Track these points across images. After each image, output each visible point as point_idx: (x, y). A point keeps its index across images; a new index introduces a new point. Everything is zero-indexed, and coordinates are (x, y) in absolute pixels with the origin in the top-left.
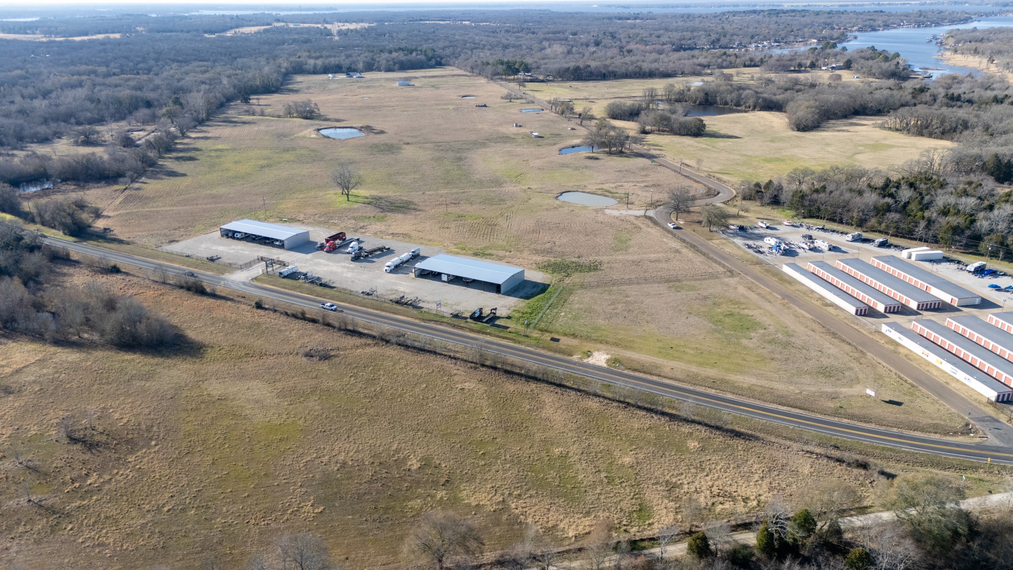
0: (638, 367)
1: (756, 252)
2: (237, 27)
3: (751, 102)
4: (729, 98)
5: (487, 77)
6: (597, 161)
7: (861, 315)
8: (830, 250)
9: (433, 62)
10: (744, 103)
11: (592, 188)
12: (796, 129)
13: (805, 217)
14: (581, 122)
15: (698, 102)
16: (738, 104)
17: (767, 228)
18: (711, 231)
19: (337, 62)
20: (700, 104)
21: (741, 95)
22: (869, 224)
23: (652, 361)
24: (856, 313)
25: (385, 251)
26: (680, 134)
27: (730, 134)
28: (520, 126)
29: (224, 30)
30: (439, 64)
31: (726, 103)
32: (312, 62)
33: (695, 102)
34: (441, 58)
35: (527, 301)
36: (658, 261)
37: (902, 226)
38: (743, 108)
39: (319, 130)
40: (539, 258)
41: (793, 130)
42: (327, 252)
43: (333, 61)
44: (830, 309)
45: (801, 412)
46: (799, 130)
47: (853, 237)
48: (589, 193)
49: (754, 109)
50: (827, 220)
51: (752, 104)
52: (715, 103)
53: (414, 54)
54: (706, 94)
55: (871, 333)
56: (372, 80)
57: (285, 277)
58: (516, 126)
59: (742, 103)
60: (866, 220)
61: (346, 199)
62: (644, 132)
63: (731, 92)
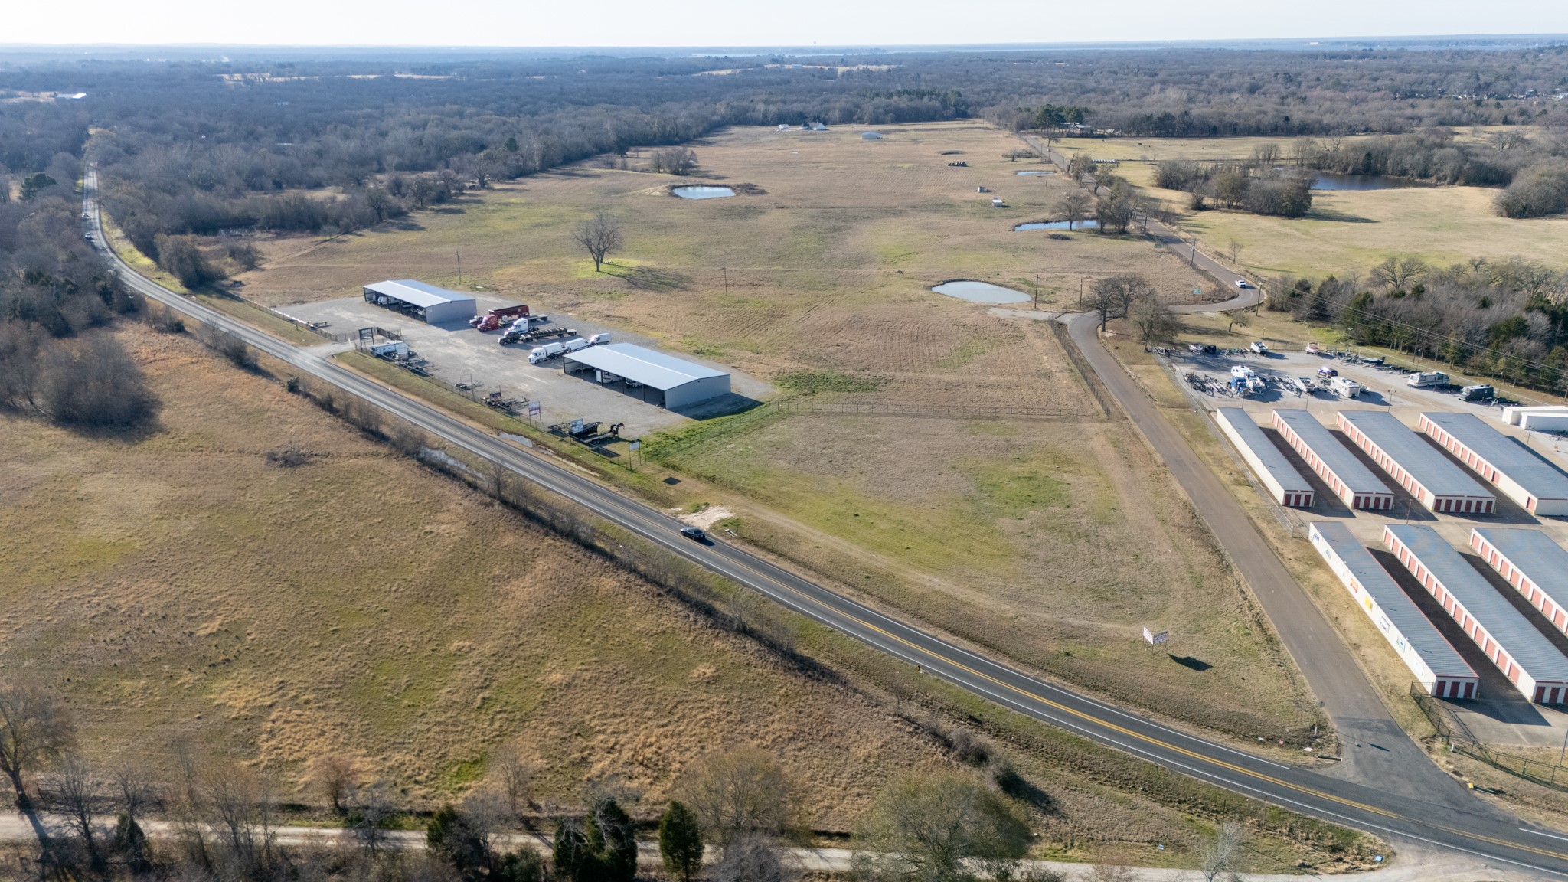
0: (761, 535)
1: (1197, 388)
2: (713, 69)
3: (1448, 169)
4: (1408, 161)
5: (1011, 129)
6: (1064, 242)
7: (1297, 506)
8: (1353, 397)
9: (952, 110)
10: (1436, 172)
11: (1006, 277)
12: (1505, 213)
13: (1362, 344)
14: (1096, 189)
15: (1350, 169)
16: (1425, 174)
17: (1264, 353)
18: (1147, 350)
19: (801, 109)
20: (1354, 173)
21: (1432, 156)
22: (1477, 359)
23: (796, 530)
24: (1287, 503)
25: (565, 335)
26: (1261, 213)
27: (1361, 215)
28: (988, 191)
29: (691, 72)
30: (961, 115)
31: (1404, 173)
32: (761, 107)
33: (1345, 169)
34: (968, 106)
35: (696, 422)
36: (994, 387)
37: (1538, 364)
38: (1433, 180)
39: (674, 187)
40: (791, 366)
41: (1500, 215)
42: (482, 330)
43: (796, 107)
44: (1243, 493)
45: (975, 648)
46: (1511, 215)
47: (1422, 379)
48: (994, 284)
49: (1452, 183)
50: (1404, 349)
51: (1449, 172)
52: (1384, 172)
53: (925, 99)
54: (1368, 155)
55: (1282, 539)
56: (836, 132)
57: (378, 356)
58: (982, 191)
59: (1432, 171)
60: (1471, 353)
61: (595, 268)
62: (1199, 207)
63: (1413, 153)
